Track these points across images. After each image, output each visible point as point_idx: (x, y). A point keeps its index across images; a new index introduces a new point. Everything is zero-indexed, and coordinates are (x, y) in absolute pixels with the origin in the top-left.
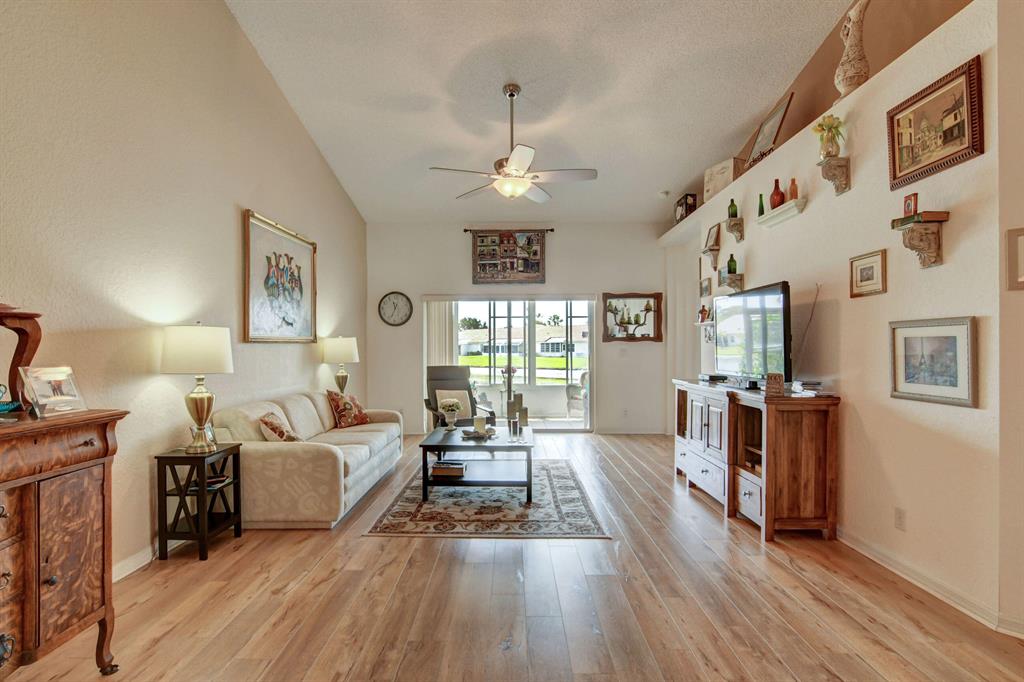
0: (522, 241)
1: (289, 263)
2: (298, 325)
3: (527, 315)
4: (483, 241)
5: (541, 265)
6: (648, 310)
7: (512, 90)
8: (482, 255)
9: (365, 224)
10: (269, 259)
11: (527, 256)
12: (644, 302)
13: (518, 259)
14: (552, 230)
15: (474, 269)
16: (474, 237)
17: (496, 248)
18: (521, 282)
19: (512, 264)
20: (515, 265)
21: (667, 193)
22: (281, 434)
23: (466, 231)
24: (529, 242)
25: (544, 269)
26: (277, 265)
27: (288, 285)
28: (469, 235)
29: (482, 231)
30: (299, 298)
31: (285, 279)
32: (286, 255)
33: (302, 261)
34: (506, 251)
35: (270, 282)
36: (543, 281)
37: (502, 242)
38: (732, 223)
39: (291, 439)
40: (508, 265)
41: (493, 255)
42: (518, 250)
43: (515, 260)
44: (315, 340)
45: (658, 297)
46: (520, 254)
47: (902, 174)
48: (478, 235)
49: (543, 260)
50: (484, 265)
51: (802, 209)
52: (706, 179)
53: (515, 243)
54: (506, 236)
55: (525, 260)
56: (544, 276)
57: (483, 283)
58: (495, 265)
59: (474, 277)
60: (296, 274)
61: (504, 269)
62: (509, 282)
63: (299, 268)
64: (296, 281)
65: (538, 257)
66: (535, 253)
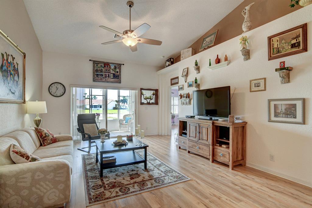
0: (112, 67)
1: (13, 60)
2: (17, 93)
4: (97, 65)
5: (119, 77)
6: (154, 94)
8: (97, 71)
10: (3, 55)
11: (114, 73)
12: (152, 92)
13: (111, 73)
14: (123, 64)
15: (94, 76)
16: (94, 63)
17: (103, 68)
18: (112, 82)
19: (109, 75)
20: (110, 76)
22: (27, 158)
23: (90, 60)
24: (115, 68)
25: (120, 78)
26: (7, 60)
27: (13, 72)
28: (91, 63)
29: (97, 61)
30: (17, 80)
31: (11, 69)
32: (11, 55)
33: (19, 60)
34: (106, 70)
35: (4, 69)
36: (120, 83)
37: (105, 66)
38: (197, 68)
39: (34, 160)
40: (107, 75)
41: (101, 71)
42: (111, 70)
43: (110, 74)
44: (24, 102)
45: (157, 91)
46: (112, 71)
47: (273, 56)
48: (95, 63)
49: (120, 75)
50: (98, 74)
51: (228, 64)
52: (181, 53)
53: (110, 67)
54: (106, 64)
55: (114, 74)
56: (120, 81)
57: (97, 81)
58: (102, 75)
59: (93, 79)
60: (16, 67)
61: (106, 77)
62: (108, 82)
63: (18, 64)
64: (16, 71)
65: (118, 74)
66: (117, 72)
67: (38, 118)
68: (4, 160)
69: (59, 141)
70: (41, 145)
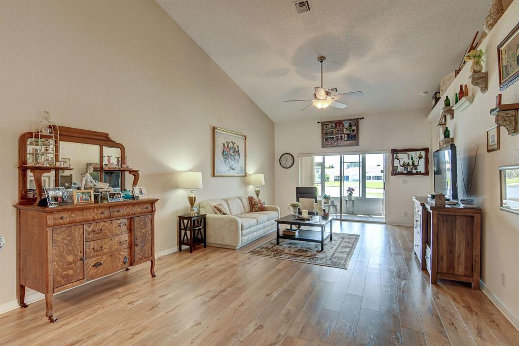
0: (346, 125)
1: (233, 145)
2: (237, 170)
3: (361, 161)
4: (327, 127)
5: (356, 136)
6: (420, 157)
7: (322, 59)
8: (326, 134)
9: (274, 123)
10: (224, 144)
11: (349, 132)
12: (418, 153)
13: (345, 134)
14: (363, 118)
15: (323, 141)
16: (322, 125)
17: (334, 130)
18: (346, 146)
19: (341, 137)
20: (343, 138)
21: (426, 92)
22: (221, 212)
23: (318, 122)
24: (350, 125)
25: (358, 138)
26: (228, 146)
27: (232, 154)
28: (320, 124)
29: (326, 122)
30: (238, 159)
31: (232, 151)
32: (232, 142)
33: (240, 144)
34: (338, 131)
35: (225, 153)
36: (358, 145)
37: (336, 126)
39: (224, 214)
40: (340, 138)
41: (332, 133)
42: (345, 130)
43: (343, 135)
44: (246, 176)
45: (426, 150)
46: (346, 131)
48: (324, 124)
49: (358, 134)
50: (327, 138)
51: (472, 100)
53: (343, 126)
54: (339, 123)
55: (348, 134)
56: (358, 142)
57: (326, 147)
58: (333, 138)
59: (322, 144)
60: (237, 149)
61: (337, 140)
62: (340, 146)
63: (238, 147)
64: (237, 152)
65: (355, 133)
66: (354, 131)
67: (258, 189)
68: (212, 211)
69: (266, 210)
70: (251, 211)
